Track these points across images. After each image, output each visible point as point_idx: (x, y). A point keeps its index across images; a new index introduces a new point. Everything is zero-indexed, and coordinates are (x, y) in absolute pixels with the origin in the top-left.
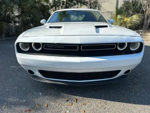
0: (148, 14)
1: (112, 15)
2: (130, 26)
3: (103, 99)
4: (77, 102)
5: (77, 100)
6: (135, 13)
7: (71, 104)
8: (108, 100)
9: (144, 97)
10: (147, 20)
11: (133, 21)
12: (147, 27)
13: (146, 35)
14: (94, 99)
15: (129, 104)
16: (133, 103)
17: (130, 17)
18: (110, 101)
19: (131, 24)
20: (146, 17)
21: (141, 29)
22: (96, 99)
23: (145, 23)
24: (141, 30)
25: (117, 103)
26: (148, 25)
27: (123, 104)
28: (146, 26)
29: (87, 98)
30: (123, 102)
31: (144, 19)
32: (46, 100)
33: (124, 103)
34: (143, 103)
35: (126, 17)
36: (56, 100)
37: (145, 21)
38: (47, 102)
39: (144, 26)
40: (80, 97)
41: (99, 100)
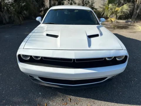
0: (138, 4)
1: (105, 2)
2: (121, 15)
3: (92, 99)
4: (71, 102)
5: (70, 100)
6: (126, 2)
7: (66, 104)
8: (95, 99)
9: (124, 96)
10: (137, 10)
11: (124, 10)
12: (136, 17)
13: (134, 26)
14: (85, 99)
15: (112, 103)
16: (115, 103)
17: (120, 7)
18: (97, 101)
19: (121, 13)
20: (136, 7)
21: (131, 18)
22: (86, 99)
23: (135, 13)
24: (131, 20)
25: (103, 102)
26: (137, 15)
27: (107, 103)
28: (136, 15)
29: (79, 98)
30: (107, 102)
31: (134, 9)
32: (45, 100)
33: (109, 103)
34: (123, 102)
35: (117, 6)
36: (54, 100)
37: (135, 10)
38: (46, 101)
39: (133, 15)
40: (74, 97)
41: (88, 99)
